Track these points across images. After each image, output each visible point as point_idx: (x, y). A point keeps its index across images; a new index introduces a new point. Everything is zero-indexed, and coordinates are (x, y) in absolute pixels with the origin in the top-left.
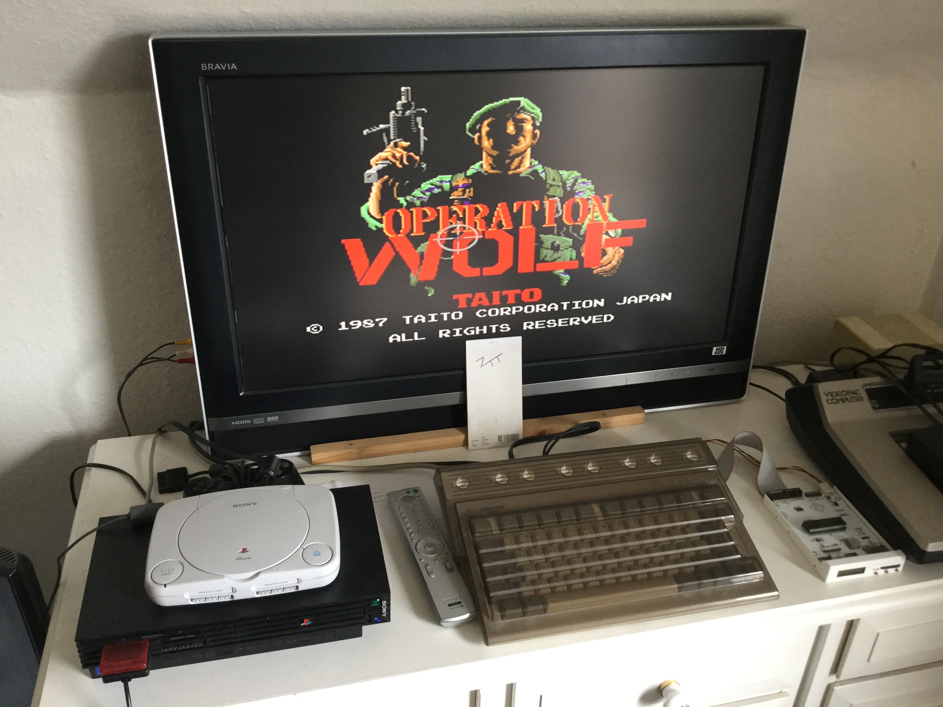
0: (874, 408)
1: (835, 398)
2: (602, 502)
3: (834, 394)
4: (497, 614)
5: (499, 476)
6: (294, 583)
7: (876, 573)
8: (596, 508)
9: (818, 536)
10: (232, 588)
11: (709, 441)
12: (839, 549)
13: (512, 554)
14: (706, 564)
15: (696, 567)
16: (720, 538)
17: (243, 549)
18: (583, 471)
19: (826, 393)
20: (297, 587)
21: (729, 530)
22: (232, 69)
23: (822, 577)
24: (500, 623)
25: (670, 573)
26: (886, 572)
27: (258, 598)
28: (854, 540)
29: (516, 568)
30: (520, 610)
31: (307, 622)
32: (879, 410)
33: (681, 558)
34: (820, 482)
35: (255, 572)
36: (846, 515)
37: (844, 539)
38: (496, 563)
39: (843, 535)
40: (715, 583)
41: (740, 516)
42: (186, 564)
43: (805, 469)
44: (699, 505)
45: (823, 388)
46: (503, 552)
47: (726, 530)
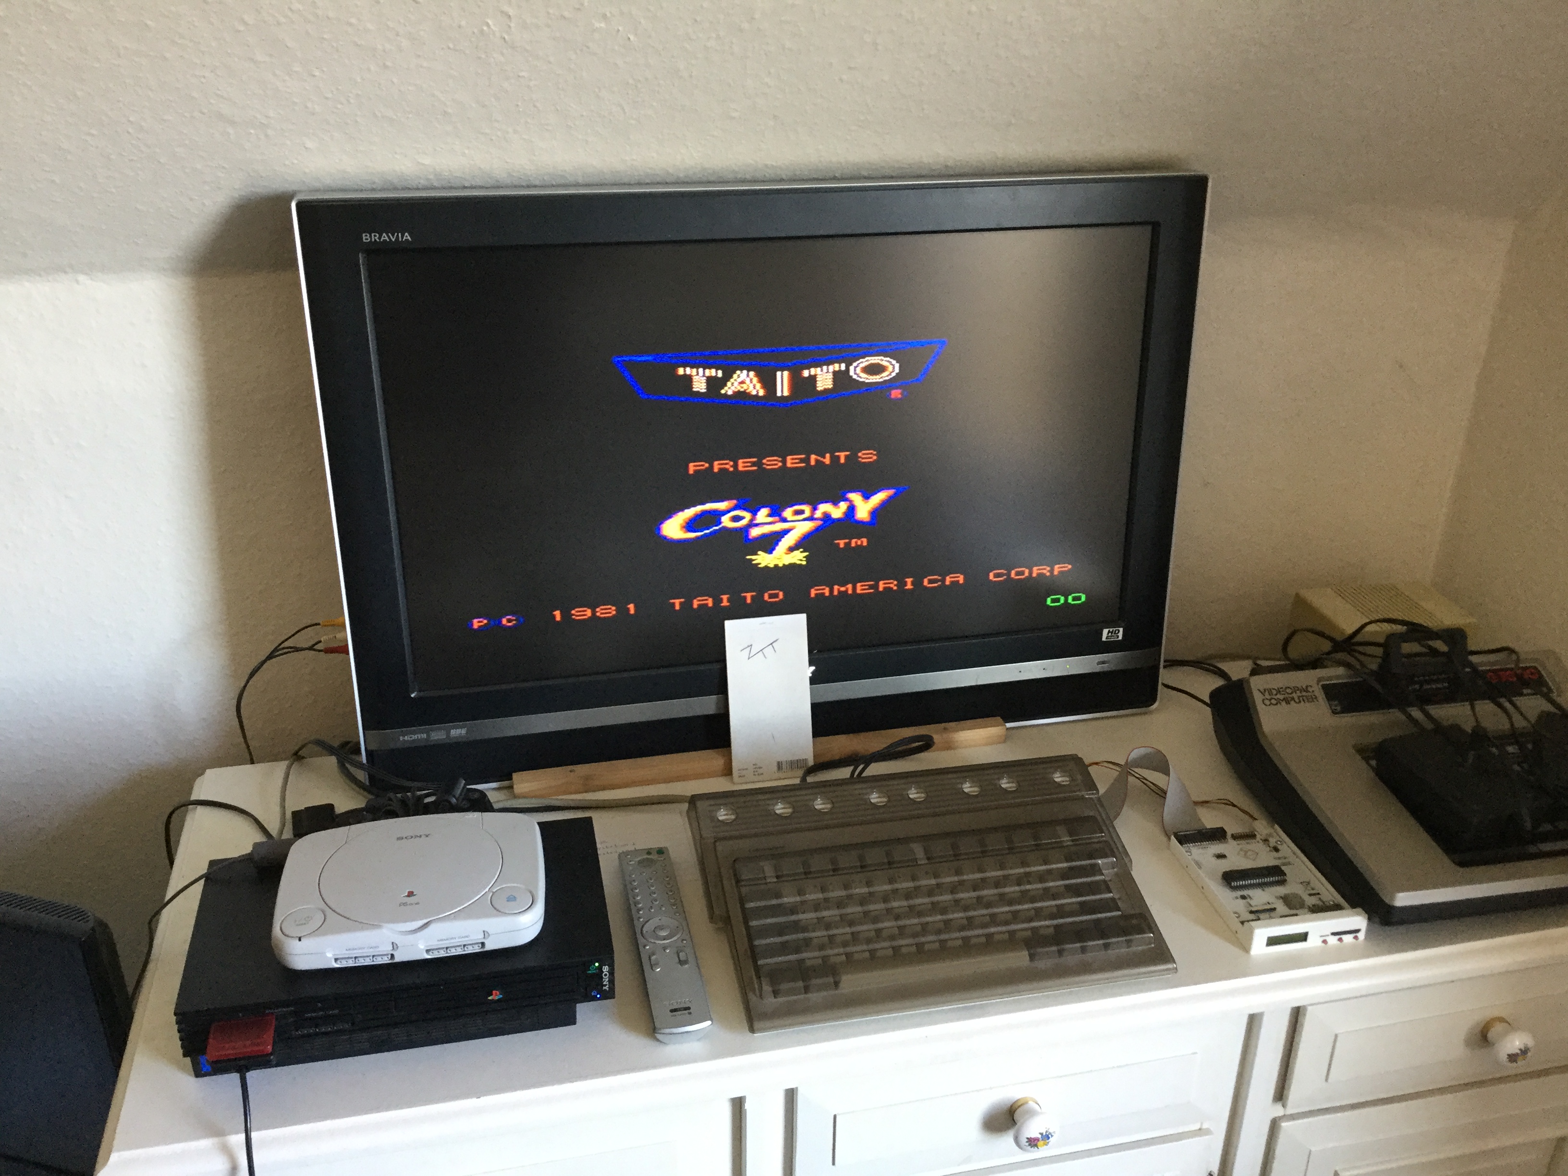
0: (1334, 712)
1: (1276, 697)
2: (925, 838)
3: (1274, 692)
4: (767, 988)
5: (780, 806)
6: (479, 937)
7: (1325, 942)
8: (918, 850)
9: (1245, 893)
10: (393, 943)
11: (1093, 762)
12: (1275, 909)
13: (793, 910)
14: (1070, 923)
15: (1056, 927)
16: (1093, 888)
17: (409, 892)
19: (1263, 691)
20: (483, 944)
21: (1108, 878)
22: (404, 240)
23: (1245, 947)
24: (770, 1002)
25: (1019, 935)
26: (1340, 940)
27: (430, 959)
28: (1296, 896)
29: (796, 927)
30: (800, 984)
31: (496, 996)
32: (1342, 715)
34: (1254, 819)
35: (425, 921)
36: (1289, 864)
37: (1283, 895)
38: (769, 921)
39: (1281, 890)
40: (1083, 950)
41: (1126, 860)
42: (329, 912)
43: (1235, 803)
44: (1065, 844)
45: (1257, 683)
46: (780, 905)
47: (1102, 877)
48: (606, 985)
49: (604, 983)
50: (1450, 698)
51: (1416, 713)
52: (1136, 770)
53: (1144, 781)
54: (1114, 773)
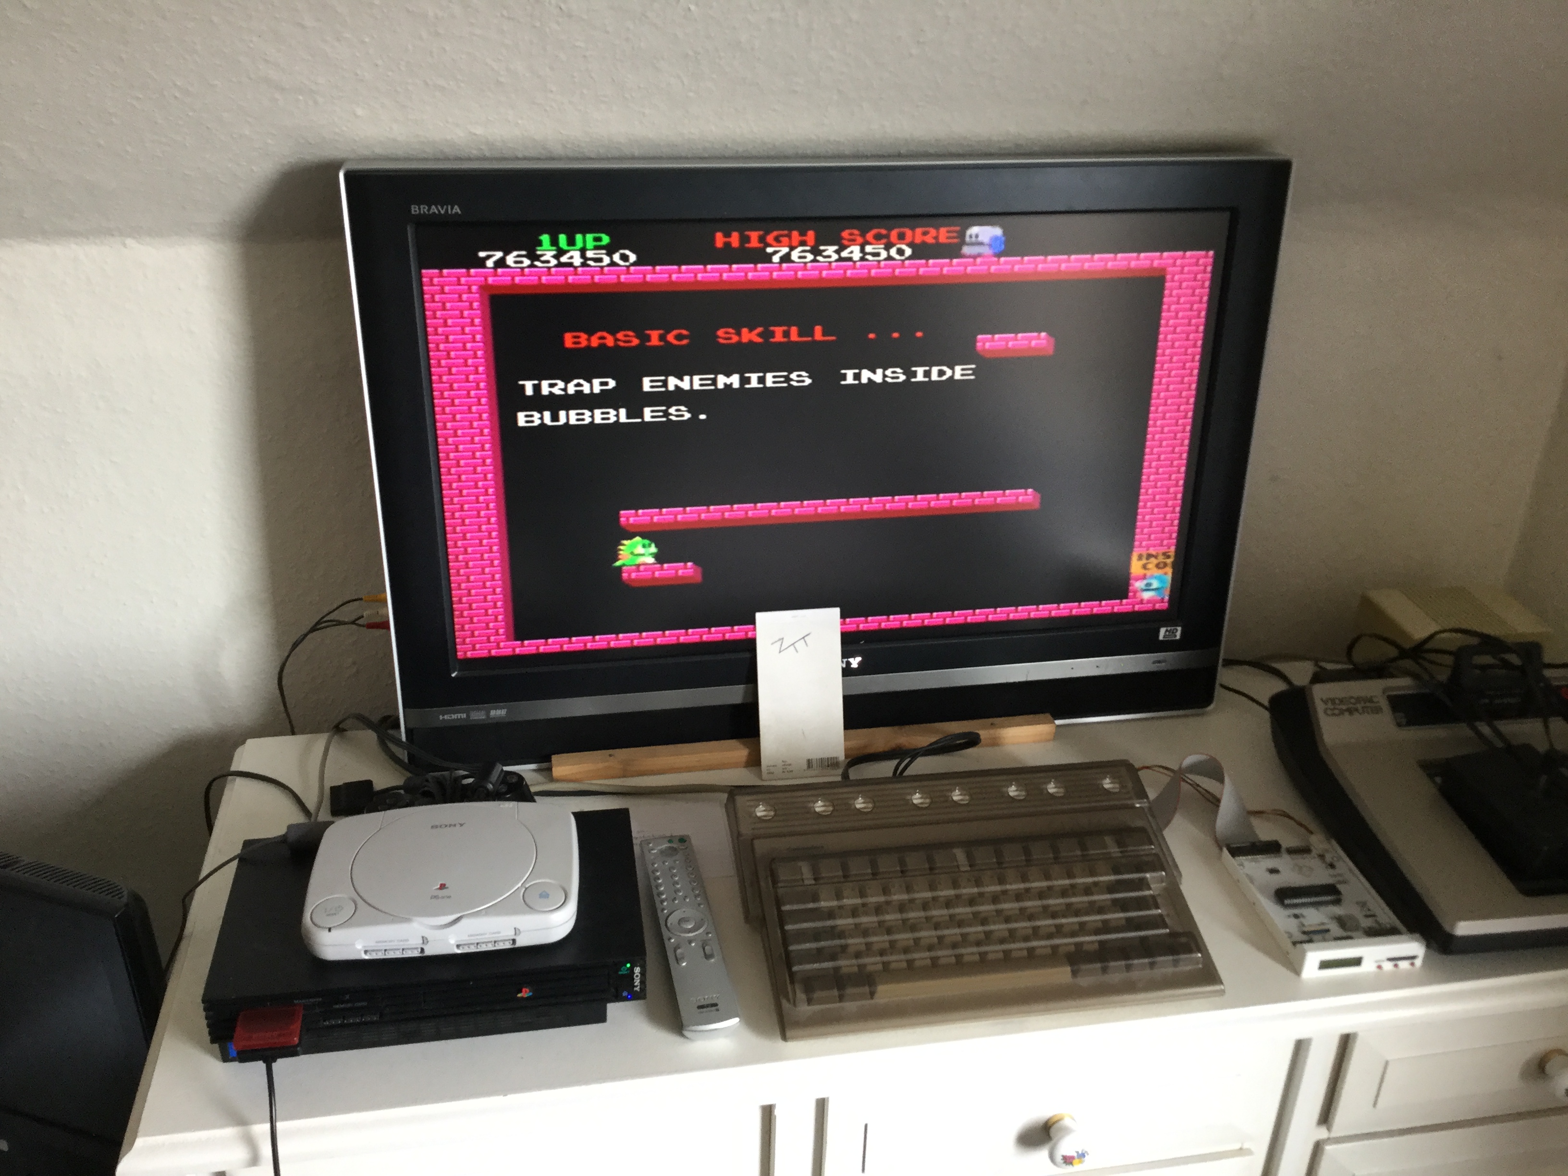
0: (1399, 725)
1: (1337, 707)
2: (969, 845)
3: (1337, 701)
4: (801, 996)
5: (821, 803)
6: (510, 934)
7: (1379, 967)
8: (960, 855)
9: (1297, 911)
10: (423, 937)
11: (1145, 767)
12: (1328, 931)
13: (831, 914)
14: (1117, 940)
15: (1101, 942)
17: (441, 885)
18: (946, 801)
19: (1324, 699)
20: (514, 941)
21: (1156, 893)
22: (453, 213)
23: (1296, 968)
24: (804, 1009)
25: (1061, 950)
26: (1396, 966)
27: (458, 954)
28: (1351, 917)
29: (834, 933)
30: (835, 992)
31: (525, 993)
32: (1407, 728)
33: (1082, 929)
34: (1311, 833)
35: (459, 915)
36: (1344, 882)
37: (1337, 916)
38: (805, 925)
39: (1337, 910)
40: (1128, 968)
41: (1175, 873)
42: (360, 902)
43: (1291, 814)
44: (1114, 855)
45: (1321, 692)
46: (816, 909)
47: (1151, 892)
48: (637, 986)
49: (636, 984)
50: (1522, 712)
51: (1485, 729)
52: (1191, 776)
53: (1199, 788)
54: (1165, 779)
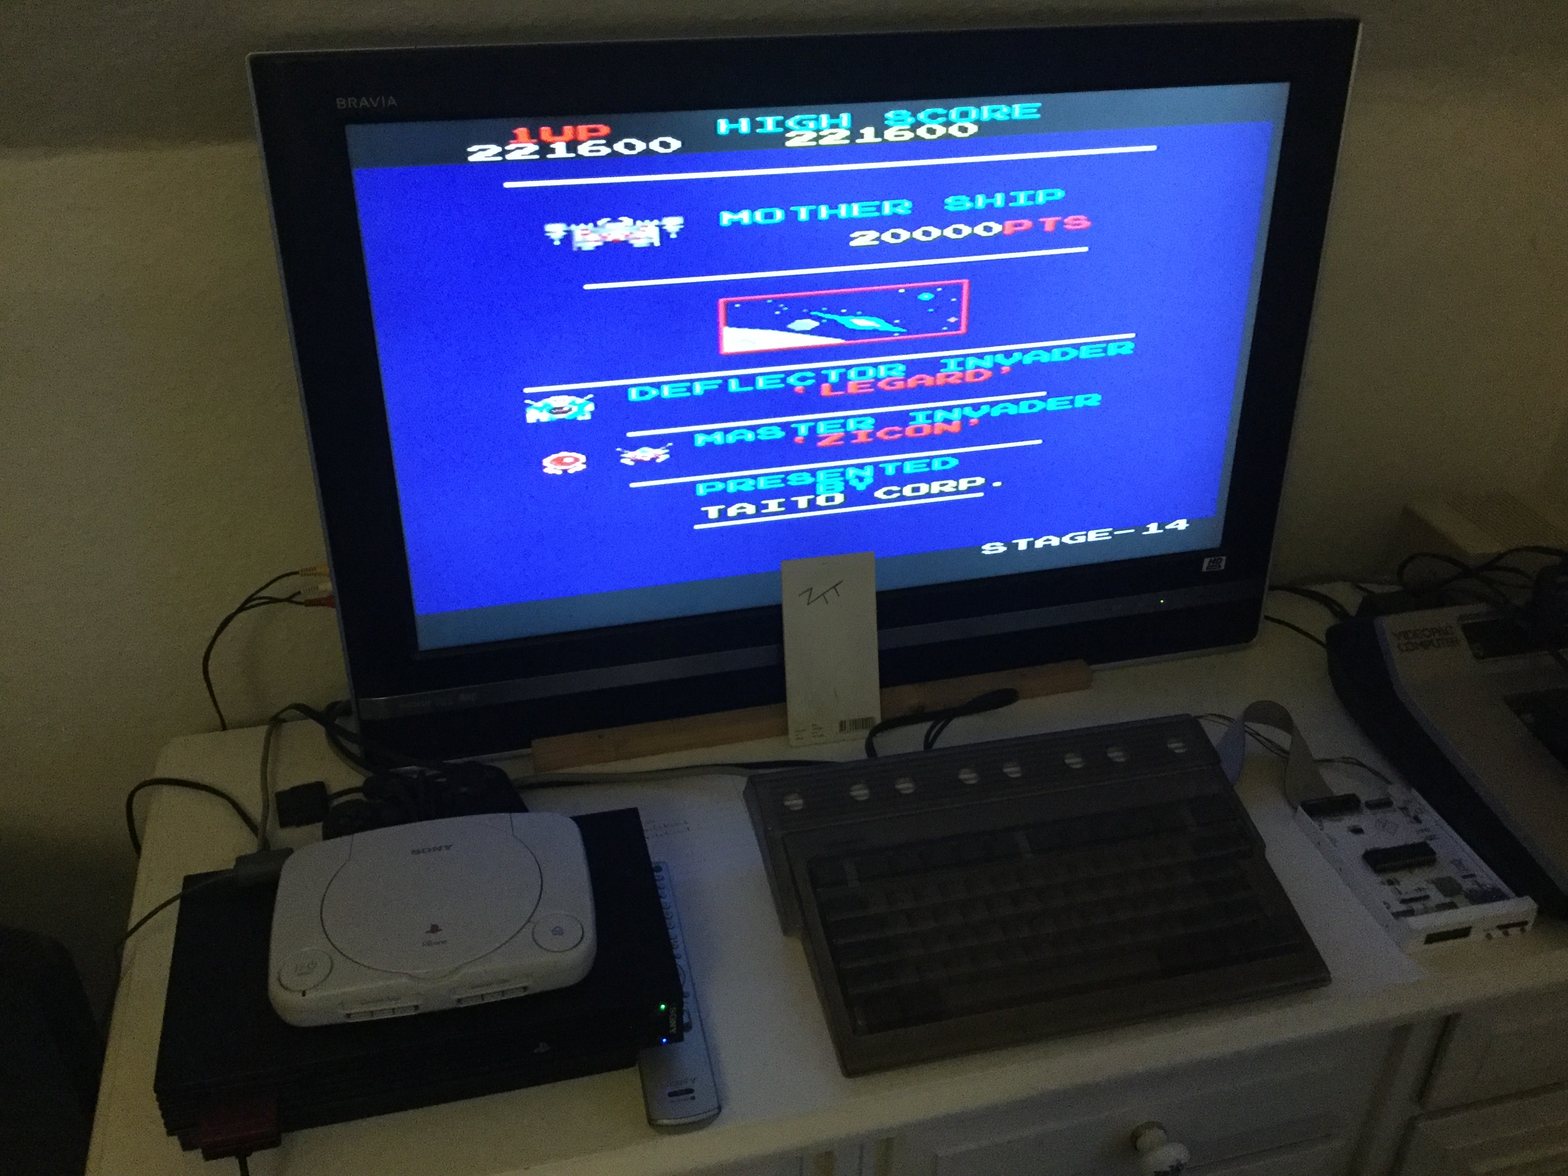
0: (1477, 657)
1: (1413, 641)
2: (1029, 828)
3: (1411, 635)
4: (861, 1023)
6: (521, 981)
7: (1489, 937)
8: (1021, 840)
9: (1391, 876)
11: (1201, 717)
12: (1427, 897)
13: (883, 922)
16: (1230, 885)
17: (432, 926)
18: (996, 776)
19: (1396, 633)
20: (527, 988)
22: (388, 104)
26: (1506, 934)
27: (461, 1008)
28: (1450, 879)
31: (542, 1048)
32: (1485, 660)
33: (1166, 921)
34: (1389, 783)
37: (1435, 879)
39: (1432, 873)
41: (1260, 843)
42: (336, 956)
43: (1363, 762)
45: (1392, 625)
46: (867, 917)
48: (673, 1028)
49: (671, 1026)
52: (1248, 723)
